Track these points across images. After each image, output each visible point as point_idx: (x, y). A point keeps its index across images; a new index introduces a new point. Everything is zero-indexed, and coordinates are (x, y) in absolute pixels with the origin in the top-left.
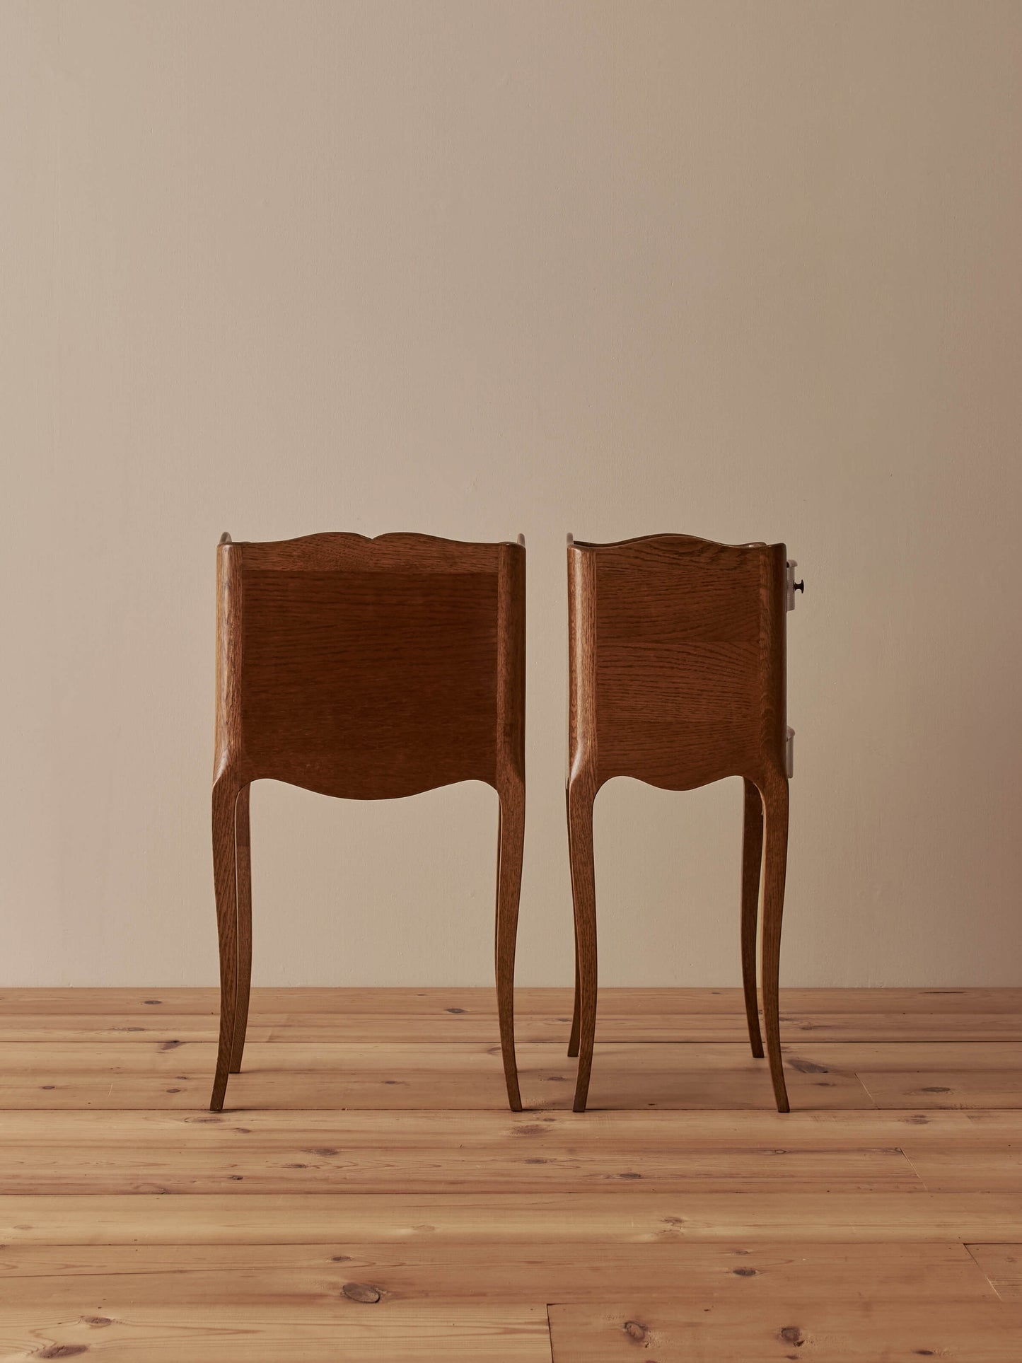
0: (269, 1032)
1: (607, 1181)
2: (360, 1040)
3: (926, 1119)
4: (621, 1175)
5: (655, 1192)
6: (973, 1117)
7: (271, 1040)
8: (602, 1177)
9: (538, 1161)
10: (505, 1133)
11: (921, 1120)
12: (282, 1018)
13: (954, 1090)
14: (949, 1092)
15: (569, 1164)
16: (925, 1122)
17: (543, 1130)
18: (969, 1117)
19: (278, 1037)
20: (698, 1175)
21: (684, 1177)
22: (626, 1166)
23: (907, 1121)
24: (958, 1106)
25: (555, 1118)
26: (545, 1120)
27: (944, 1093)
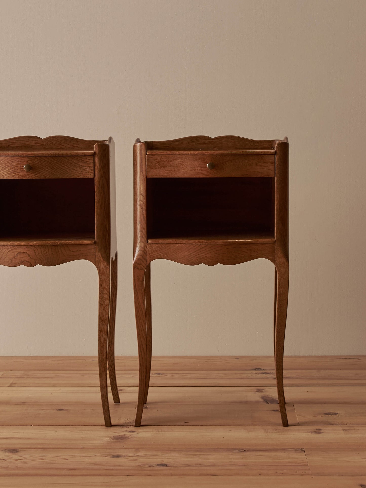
0: (11, 381)
1: (149, 468)
2: (54, 385)
3: (321, 431)
4: (158, 465)
5: (171, 475)
6: (345, 430)
7: (11, 386)
8: (147, 466)
9: (118, 456)
10: (108, 439)
11: (318, 432)
12: (20, 373)
13: (340, 414)
14: (337, 415)
15: (133, 458)
16: (320, 433)
17: (127, 437)
18: (343, 430)
19: (15, 384)
20: (196, 465)
21: (189, 466)
22: (162, 460)
23: (312, 432)
24: (340, 423)
25: (135, 431)
26: (130, 432)
27: (335, 416)
